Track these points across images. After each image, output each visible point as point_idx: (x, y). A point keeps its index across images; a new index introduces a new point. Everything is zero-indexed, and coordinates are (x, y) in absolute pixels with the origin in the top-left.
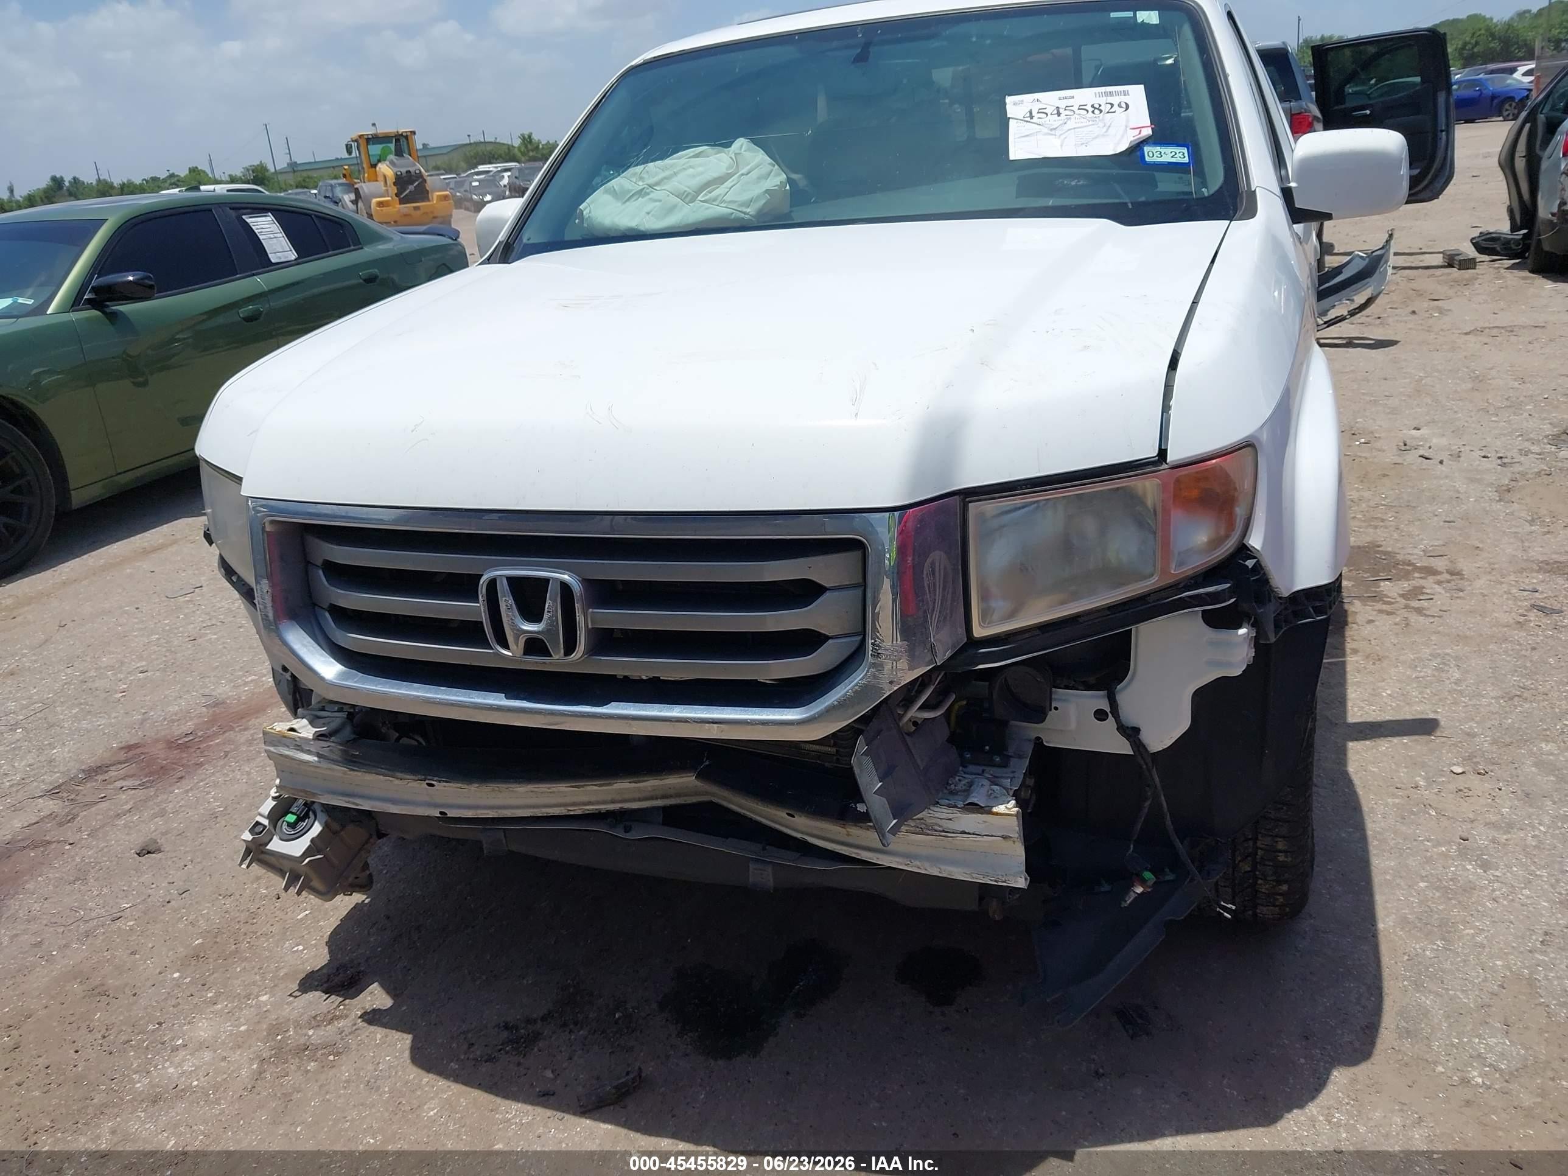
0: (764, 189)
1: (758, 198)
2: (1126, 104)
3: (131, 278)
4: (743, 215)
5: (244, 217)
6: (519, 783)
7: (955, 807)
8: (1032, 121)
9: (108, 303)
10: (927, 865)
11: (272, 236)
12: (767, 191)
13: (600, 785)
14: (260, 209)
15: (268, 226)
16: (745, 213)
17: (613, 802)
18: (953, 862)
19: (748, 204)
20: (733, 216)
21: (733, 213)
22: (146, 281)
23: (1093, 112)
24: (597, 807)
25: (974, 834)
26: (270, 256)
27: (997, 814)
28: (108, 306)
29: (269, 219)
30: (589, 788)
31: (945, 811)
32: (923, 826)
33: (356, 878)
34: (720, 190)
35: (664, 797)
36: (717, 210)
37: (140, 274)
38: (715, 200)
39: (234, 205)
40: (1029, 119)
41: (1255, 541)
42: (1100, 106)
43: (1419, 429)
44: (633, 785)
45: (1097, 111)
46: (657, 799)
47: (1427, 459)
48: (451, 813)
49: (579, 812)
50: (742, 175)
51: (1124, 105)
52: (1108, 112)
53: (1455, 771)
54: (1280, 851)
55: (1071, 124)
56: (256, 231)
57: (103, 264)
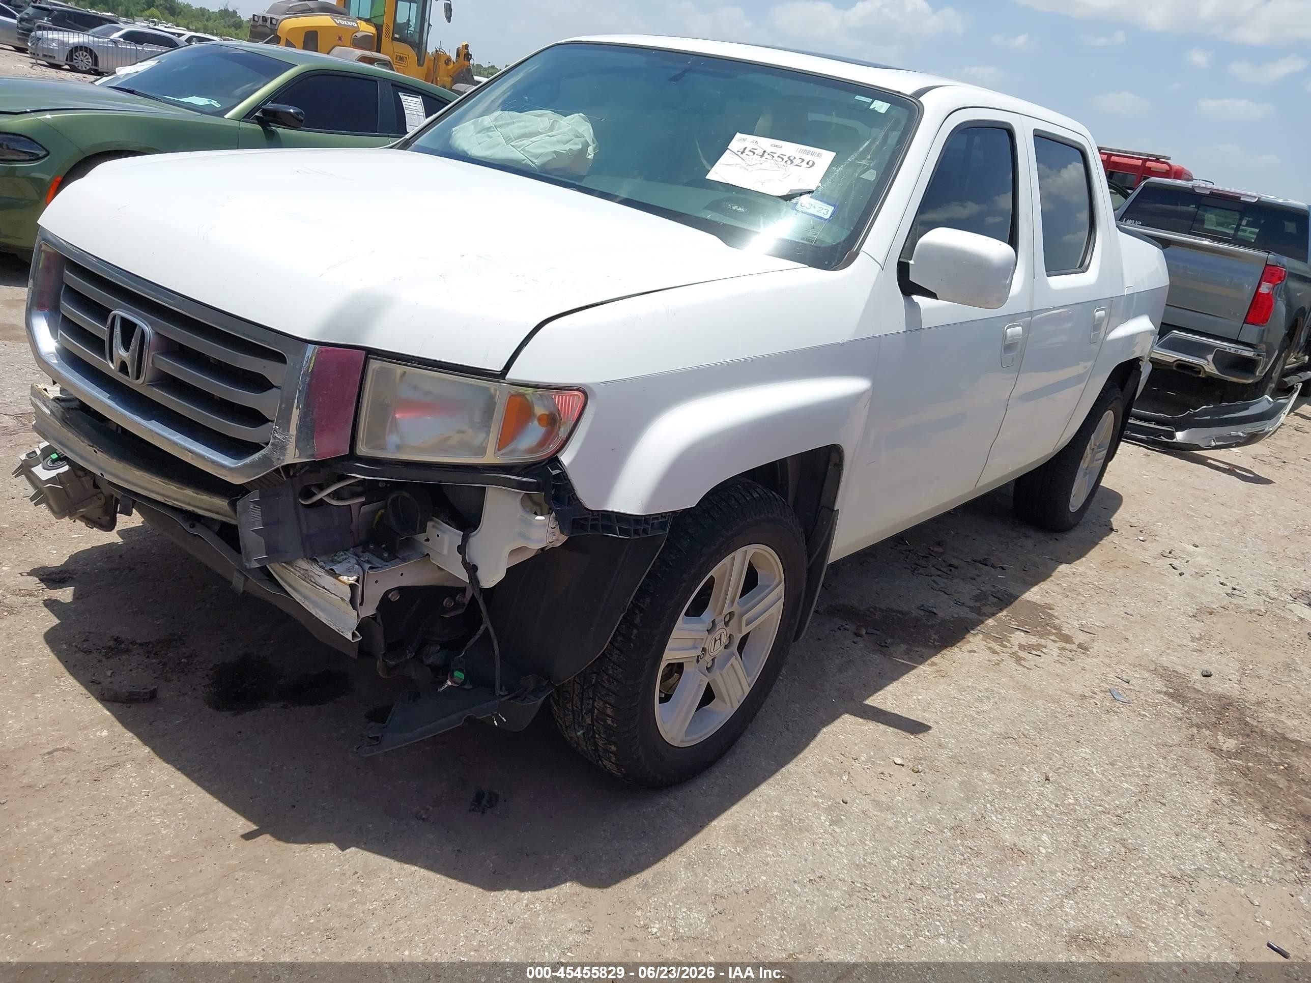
0: (553, 150)
1: (546, 154)
2: (813, 162)
3: (292, 111)
4: (531, 163)
5: (399, 93)
6: (138, 468)
7: (324, 568)
8: (741, 155)
9: (270, 124)
10: (311, 606)
11: (415, 113)
12: (555, 152)
13: (178, 488)
14: (413, 91)
15: (415, 105)
16: (532, 162)
17: (189, 504)
18: (323, 610)
19: (537, 156)
20: (523, 162)
21: (524, 160)
22: (300, 116)
23: (786, 162)
24: (182, 505)
25: (328, 591)
26: (407, 126)
27: (340, 581)
28: (270, 126)
29: (418, 100)
30: (172, 487)
31: (318, 569)
32: (306, 576)
33: (99, 518)
34: (526, 142)
35: (217, 513)
36: (517, 155)
37: (298, 110)
38: (519, 147)
39: (394, 83)
40: (739, 154)
41: (566, 458)
42: (795, 158)
43: (1197, 547)
44: (195, 495)
45: (789, 162)
46: (213, 512)
47: (1174, 568)
48: (107, 477)
49: (171, 504)
50: (548, 136)
51: (811, 163)
52: (796, 165)
53: (896, 761)
54: (609, 716)
55: (765, 165)
56: (404, 106)
57: (277, 96)
